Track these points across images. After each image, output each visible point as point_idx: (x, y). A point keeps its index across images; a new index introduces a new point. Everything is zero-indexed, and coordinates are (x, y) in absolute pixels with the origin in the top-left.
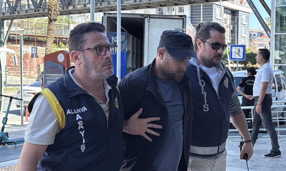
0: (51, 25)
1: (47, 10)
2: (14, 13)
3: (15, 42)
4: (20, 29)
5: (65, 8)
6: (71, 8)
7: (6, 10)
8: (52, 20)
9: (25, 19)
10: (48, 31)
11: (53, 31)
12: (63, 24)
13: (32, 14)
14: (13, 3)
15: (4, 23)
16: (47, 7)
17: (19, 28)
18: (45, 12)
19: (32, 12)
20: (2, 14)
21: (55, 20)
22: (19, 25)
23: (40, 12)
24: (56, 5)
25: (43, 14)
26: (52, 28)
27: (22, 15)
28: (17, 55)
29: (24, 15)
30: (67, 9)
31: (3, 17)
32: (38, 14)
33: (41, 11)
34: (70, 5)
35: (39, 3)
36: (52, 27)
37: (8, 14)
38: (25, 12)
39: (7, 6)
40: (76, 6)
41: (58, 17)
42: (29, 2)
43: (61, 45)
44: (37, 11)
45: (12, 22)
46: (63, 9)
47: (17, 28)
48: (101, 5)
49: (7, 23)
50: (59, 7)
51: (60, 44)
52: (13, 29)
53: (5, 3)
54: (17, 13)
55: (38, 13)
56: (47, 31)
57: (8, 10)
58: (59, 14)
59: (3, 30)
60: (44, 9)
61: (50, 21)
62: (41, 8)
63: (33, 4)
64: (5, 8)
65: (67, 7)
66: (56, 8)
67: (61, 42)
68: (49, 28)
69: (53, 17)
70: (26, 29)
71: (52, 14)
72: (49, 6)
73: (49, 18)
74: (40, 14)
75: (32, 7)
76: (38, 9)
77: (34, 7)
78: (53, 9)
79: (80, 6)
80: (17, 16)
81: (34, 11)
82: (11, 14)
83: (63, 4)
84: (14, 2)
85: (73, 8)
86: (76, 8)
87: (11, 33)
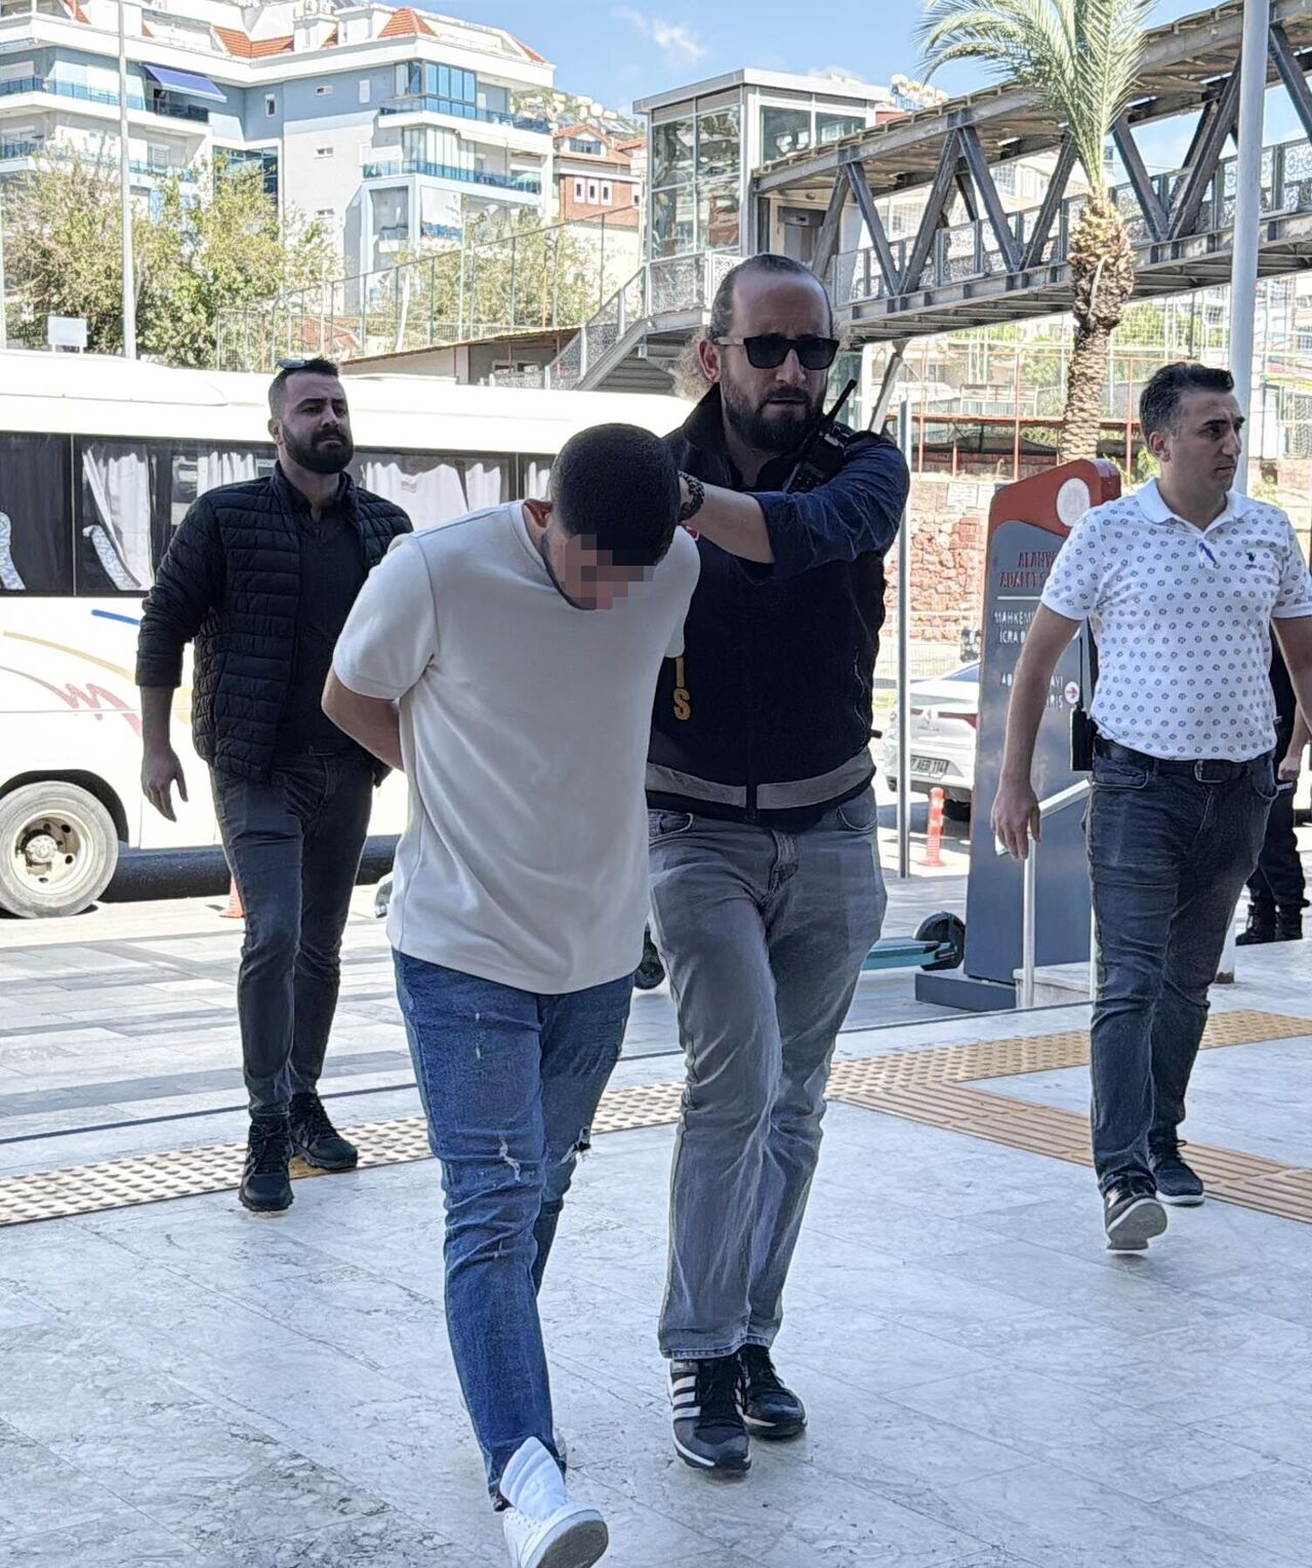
0: (1086, 354)
1: (1068, 271)
2: (905, 305)
3: (917, 460)
4: (946, 392)
5: (1168, 252)
6: (1196, 250)
7: (868, 292)
8: (1092, 325)
9: (962, 332)
10: (1071, 385)
11: (1096, 388)
12: (1166, 349)
13: (996, 304)
14: (903, 250)
15: (860, 358)
16: (1071, 255)
17: (942, 386)
18: (1059, 284)
19: (996, 291)
20: (850, 312)
21: (1110, 324)
22: (943, 373)
23: (1034, 289)
24: (1118, 237)
25: (1050, 297)
26: (1089, 372)
27: (945, 312)
28: (925, 527)
29: (956, 313)
30: (1175, 256)
31: (857, 330)
32: (1024, 298)
33: (1041, 281)
34: (1193, 232)
35: (1031, 242)
36: (1092, 363)
37: (877, 313)
38: (961, 292)
39: (876, 269)
40: (1226, 238)
41: (1123, 306)
42: (984, 236)
43: (1147, 465)
44: (1019, 282)
45: (897, 355)
46: (1155, 259)
47: (931, 385)
49: (874, 358)
50: (1133, 247)
51: (1140, 464)
52: (899, 390)
53: (867, 252)
54: (921, 300)
55: (1025, 292)
56: (1064, 386)
57: (881, 290)
58: (1130, 290)
59: (858, 398)
60: (1054, 270)
61: (1085, 330)
62: (1041, 264)
63: (1002, 249)
64: (868, 278)
65: (1176, 245)
66: (1117, 258)
68: (1077, 370)
69: (1099, 307)
70: (969, 387)
71: (1094, 291)
72: (1080, 250)
73: (1081, 317)
74: (1037, 297)
75: (998, 265)
76: (1026, 270)
77: (1007, 261)
78: (1100, 265)
80: (922, 317)
81: (1003, 284)
82: (891, 309)
83: (1154, 231)
84: (910, 246)
85: (1210, 250)
87: (893, 411)
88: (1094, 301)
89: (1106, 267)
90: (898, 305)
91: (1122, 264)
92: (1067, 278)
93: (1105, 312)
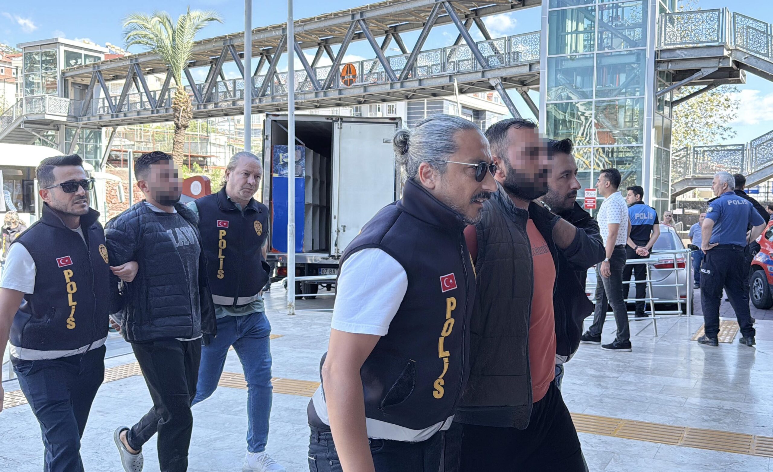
0: (178, 135)
1: (172, 110)
2: (117, 116)
3: (120, 164)
4: (127, 142)
5: (202, 107)
6: (211, 107)
7: (104, 111)
8: (180, 127)
9: (135, 125)
10: (174, 144)
11: (182, 145)
12: (198, 133)
13: (147, 118)
14: (116, 100)
15: (101, 132)
16: (173, 105)
17: (126, 140)
18: (168, 114)
19: (148, 114)
20: (98, 118)
21: (186, 127)
22: (126, 136)
23: (161, 114)
24: (187, 101)
25: (165, 117)
26: (180, 141)
27: (131, 119)
28: (124, 185)
29: (134, 120)
30: (205, 108)
31: (101, 123)
32: (157, 117)
33: (162, 112)
34: (210, 102)
35: (159, 100)
36: (180, 138)
37: (108, 118)
38: (136, 114)
39: (107, 104)
40: (220, 104)
41: (189, 122)
42: (143, 97)
43: (196, 167)
44: (155, 112)
45: (114, 131)
46: (198, 108)
47: (123, 140)
48: (260, 101)
49: (106, 132)
50: (192, 105)
51: (194, 167)
52: (116, 142)
53: (103, 99)
54: (123, 115)
55: (157, 115)
56: (172, 145)
57: (108, 111)
58: (192, 117)
59: (101, 144)
60: (167, 109)
61: (178, 127)
62: (162, 107)
63: (149, 101)
64: (104, 107)
65: (205, 105)
66: (187, 107)
67: (195, 163)
68: (176, 140)
69: (182, 122)
70: (137, 142)
71: (180, 117)
72: (175, 104)
73: (176, 124)
74: (161, 116)
75: (148, 106)
76: (158, 108)
77: (151, 105)
78: (182, 109)
79: (226, 104)
80: (122, 120)
81: (150, 112)
82: (112, 117)
83: (198, 100)
84: (118, 98)
85: (215, 107)
86: (220, 106)
87: (113, 148)
88: (180, 120)
89: (184, 110)
90: (115, 116)
91: (189, 109)
92: (171, 112)
93: (184, 123)
